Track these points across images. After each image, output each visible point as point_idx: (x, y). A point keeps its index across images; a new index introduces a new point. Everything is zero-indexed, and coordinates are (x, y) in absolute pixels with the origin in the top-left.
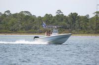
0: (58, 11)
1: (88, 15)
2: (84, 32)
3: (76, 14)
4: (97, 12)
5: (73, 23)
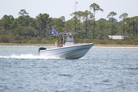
1: (63, 17)
3: (47, 16)
4: (76, 13)
5: (43, 29)
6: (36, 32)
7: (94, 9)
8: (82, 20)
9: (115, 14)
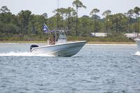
0: (3, 7)
1: (46, 14)
2: (41, 38)
3: (29, 12)
4: (58, 10)
5: (25, 26)
6: (18, 29)
7: (77, 6)
8: (65, 17)
9: (98, 11)
